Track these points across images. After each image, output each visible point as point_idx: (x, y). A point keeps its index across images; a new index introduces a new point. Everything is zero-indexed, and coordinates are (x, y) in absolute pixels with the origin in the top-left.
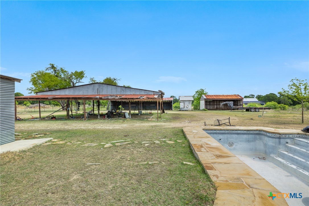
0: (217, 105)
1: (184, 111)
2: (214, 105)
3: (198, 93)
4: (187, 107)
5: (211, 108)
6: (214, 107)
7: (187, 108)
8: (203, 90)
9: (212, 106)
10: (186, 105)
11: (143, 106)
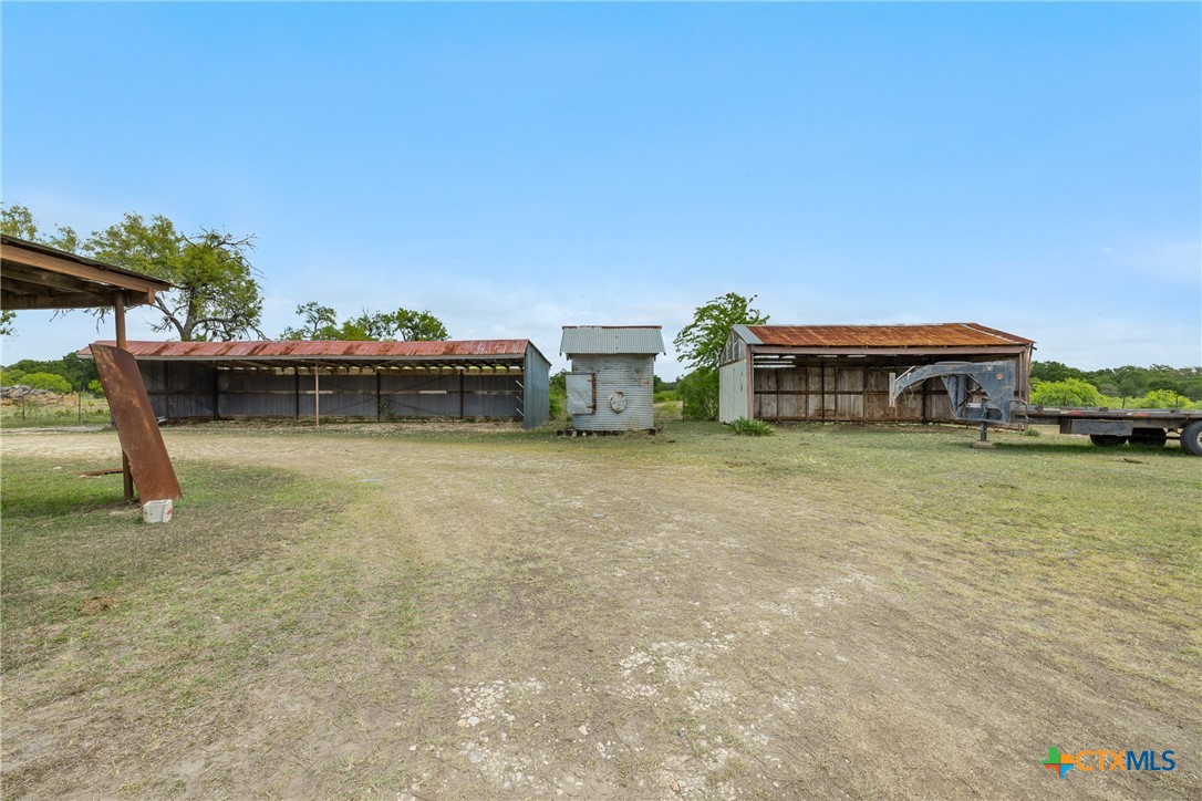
0: (823, 393)
1: (589, 433)
2: (807, 393)
3: (709, 322)
4: (618, 403)
5: (787, 412)
6: (807, 408)
7: (618, 412)
8: (738, 302)
9: (793, 397)
10: (607, 394)
11: (379, 396)
